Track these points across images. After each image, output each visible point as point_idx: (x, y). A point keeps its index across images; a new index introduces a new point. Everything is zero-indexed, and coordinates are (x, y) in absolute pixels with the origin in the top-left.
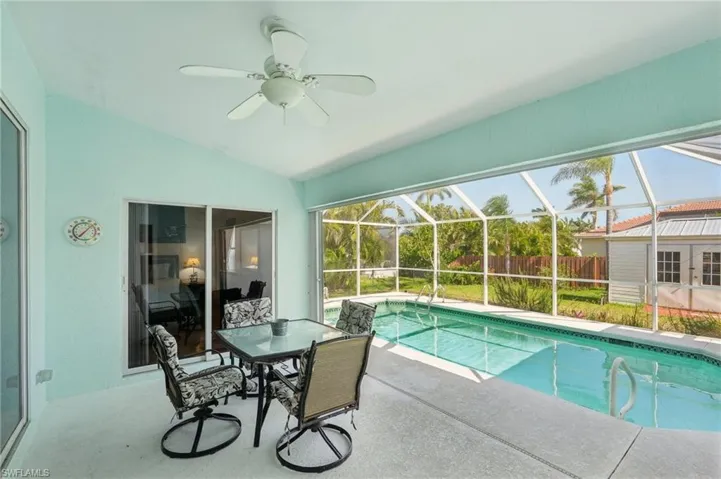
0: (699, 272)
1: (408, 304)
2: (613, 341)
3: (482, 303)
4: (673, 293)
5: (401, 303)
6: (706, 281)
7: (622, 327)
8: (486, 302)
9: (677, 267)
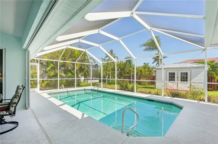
0: (180, 79)
1: (92, 90)
2: (149, 100)
3: (115, 89)
4: (173, 85)
5: (90, 90)
6: (181, 81)
7: (154, 96)
8: (116, 89)
9: (174, 77)
